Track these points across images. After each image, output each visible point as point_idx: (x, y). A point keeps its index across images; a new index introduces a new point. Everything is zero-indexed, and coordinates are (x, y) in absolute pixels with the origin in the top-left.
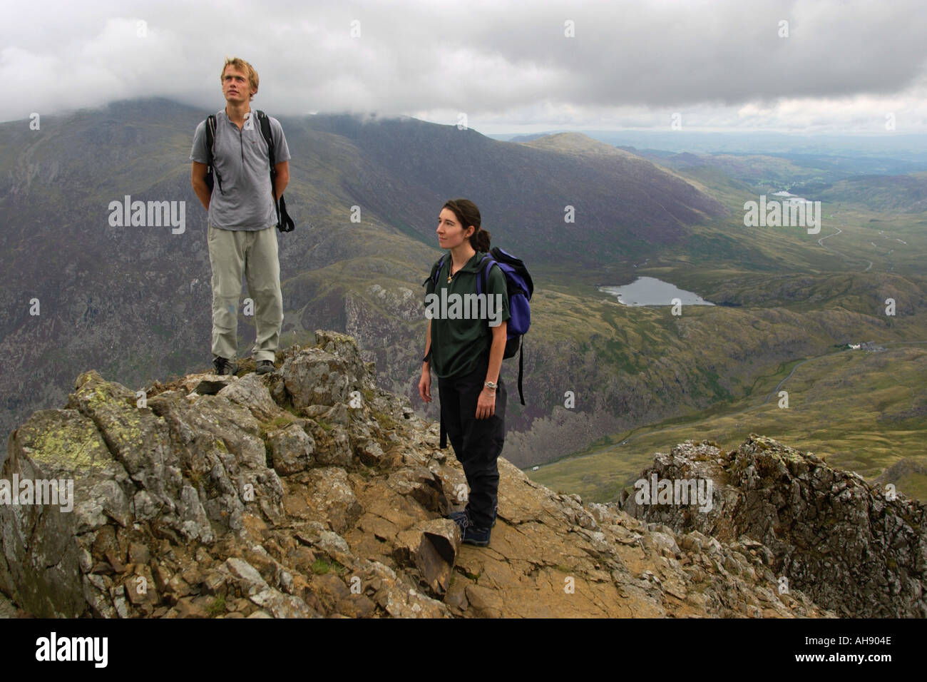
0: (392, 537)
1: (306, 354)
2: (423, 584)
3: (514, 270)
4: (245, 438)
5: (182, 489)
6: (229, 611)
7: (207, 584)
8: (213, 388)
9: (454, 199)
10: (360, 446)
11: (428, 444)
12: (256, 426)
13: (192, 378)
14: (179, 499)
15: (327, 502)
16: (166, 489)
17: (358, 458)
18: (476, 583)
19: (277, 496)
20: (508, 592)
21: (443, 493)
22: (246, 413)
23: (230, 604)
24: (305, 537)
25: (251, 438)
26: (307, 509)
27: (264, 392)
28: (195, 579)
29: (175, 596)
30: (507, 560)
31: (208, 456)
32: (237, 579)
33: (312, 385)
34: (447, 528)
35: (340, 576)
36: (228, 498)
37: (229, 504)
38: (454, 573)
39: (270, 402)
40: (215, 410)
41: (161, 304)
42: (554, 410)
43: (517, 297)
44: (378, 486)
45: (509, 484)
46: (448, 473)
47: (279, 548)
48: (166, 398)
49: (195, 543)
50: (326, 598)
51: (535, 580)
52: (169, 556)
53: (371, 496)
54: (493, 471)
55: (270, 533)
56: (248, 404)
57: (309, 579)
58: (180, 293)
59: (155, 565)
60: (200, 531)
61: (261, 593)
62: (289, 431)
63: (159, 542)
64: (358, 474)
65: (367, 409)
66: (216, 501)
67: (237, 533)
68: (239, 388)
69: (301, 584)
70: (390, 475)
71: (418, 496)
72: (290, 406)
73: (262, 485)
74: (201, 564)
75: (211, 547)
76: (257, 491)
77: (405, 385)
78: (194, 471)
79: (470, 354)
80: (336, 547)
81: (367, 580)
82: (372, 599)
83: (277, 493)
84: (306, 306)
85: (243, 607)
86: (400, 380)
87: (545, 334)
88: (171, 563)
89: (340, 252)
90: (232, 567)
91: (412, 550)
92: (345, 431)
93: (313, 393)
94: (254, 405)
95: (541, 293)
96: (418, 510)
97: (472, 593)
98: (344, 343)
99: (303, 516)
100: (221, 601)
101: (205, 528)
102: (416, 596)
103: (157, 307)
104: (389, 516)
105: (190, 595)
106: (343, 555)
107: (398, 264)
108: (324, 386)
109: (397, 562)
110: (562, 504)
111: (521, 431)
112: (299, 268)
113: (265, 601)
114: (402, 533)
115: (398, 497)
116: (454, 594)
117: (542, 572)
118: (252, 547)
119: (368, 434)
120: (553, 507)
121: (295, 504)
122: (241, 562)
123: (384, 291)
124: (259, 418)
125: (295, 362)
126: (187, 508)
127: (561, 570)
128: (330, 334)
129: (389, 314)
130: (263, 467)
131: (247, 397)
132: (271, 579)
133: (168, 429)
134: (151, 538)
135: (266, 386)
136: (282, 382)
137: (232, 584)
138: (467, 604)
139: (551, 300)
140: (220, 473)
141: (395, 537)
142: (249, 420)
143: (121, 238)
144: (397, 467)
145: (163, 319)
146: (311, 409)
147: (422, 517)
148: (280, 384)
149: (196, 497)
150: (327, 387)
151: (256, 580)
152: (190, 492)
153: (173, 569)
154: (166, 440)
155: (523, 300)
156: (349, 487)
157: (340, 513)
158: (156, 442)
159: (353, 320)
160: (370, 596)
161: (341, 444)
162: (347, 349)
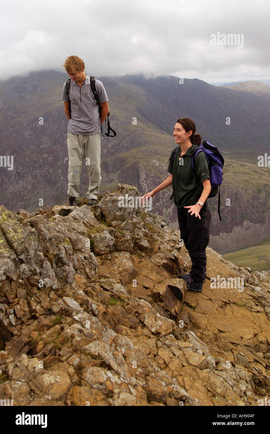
0: (152, 287)
1: (112, 196)
2: (167, 311)
3: (212, 153)
4: (80, 237)
5: (43, 263)
6: (62, 323)
7: (52, 309)
8: (65, 213)
9: (182, 118)
10: (137, 241)
11: (173, 240)
12: (86, 232)
13: (56, 207)
14: (42, 267)
15: (120, 269)
16: (36, 262)
17: (136, 248)
18: (194, 311)
19: (94, 266)
20: (210, 316)
21: (179, 265)
22: (81, 225)
23: (63, 319)
24: (106, 287)
25: (83, 237)
26: (110, 273)
27: (91, 214)
28: (47, 306)
29: (37, 315)
30: (210, 299)
31: (59, 246)
32: (67, 307)
33: (115, 211)
34: (180, 283)
35: (122, 306)
36: (67, 267)
37: (67, 270)
38: (183, 305)
39: (94, 219)
40: (66, 224)
41: (50, 170)
42: (244, 223)
43: (215, 167)
44: (145, 261)
45: (213, 261)
46: (182, 256)
47: (93, 292)
48: (37, 219)
49: (49, 289)
50: (114, 317)
51: (224, 310)
52: (36, 295)
53: (142, 266)
54: (203, 255)
55: (88, 284)
56: (82, 220)
57: (107, 307)
58: (59, 164)
59: (29, 299)
60: (52, 283)
61: (78, 315)
62: (102, 234)
63: (32, 289)
64: (136, 256)
65: (143, 223)
66: (61, 269)
67: (71, 284)
68: (79, 212)
69: (102, 310)
70: (152, 256)
71: (165, 266)
72: (104, 221)
73: (87, 260)
74: (51, 299)
75: (57, 291)
76: (84, 263)
77: (169, 209)
78: (50, 254)
79: (191, 196)
80: (121, 292)
81: (136, 308)
82: (137, 318)
83: (94, 265)
84: (120, 171)
85: (69, 321)
86: (166, 207)
87: (239, 184)
88: (36, 298)
89: (136, 144)
90: (65, 301)
91: (161, 293)
92: (130, 234)
93: (115, 215)
94: (86, 221)
95: (237, 163)
96: (166, 273)
97: (192, 316)
98: (131, 190)
99: (108, 275)
100: (59, 318)
101: (54, 282)
102: (160, 317)
103: (48, 172)
104: (151, 277)
105: (45, 314)
106: (124, 296)
107: (166, 149)
108: (121, 212)
109: (154, 299)
110: (240, 272)
111: (227, 233)
112: (116, 152)
113: (80, 318)
114: (156, 285)
115: (155, 267)
116: (183, 316)
117: (228, 306)
118: (78, 291)
119: (142, 235)
120: (235, 274)
121: (103, 270)
122: (70, 299)
123: (158, 163)
124: (88, 227)
125: (106, 200)
126: (45, 272)
127: (238, 305)
128: (125, 186)
129: (161, 174)
130: (88, 252)
131: (82, 217)
132: (86, 307)
133: (37, 234)
134: (28, 286)
135: (92, 211)
136: (100, 210)
137: (64, 310)
138: (189, 321)
139: (243, 167)
140: (63, 254)
141: (153, 287)
142: (83, 228)
143: (31, 138)
144: (156, 252)
145: (51, 177)
146: (114, 223)
147: (167, 277)
148: (99, 210)
149: (50, 267)
150: (122, 212)
151: (77, 308)
152: (47, 264)
153: (37, 302)
154: (36, 239)
155: (218, 168)
156: (131, 262)
157: (126, 274)
158: (31, 240)
159: (143, 177)
160: (137, 316)
161: (128, 240)
162: (133, 193)
